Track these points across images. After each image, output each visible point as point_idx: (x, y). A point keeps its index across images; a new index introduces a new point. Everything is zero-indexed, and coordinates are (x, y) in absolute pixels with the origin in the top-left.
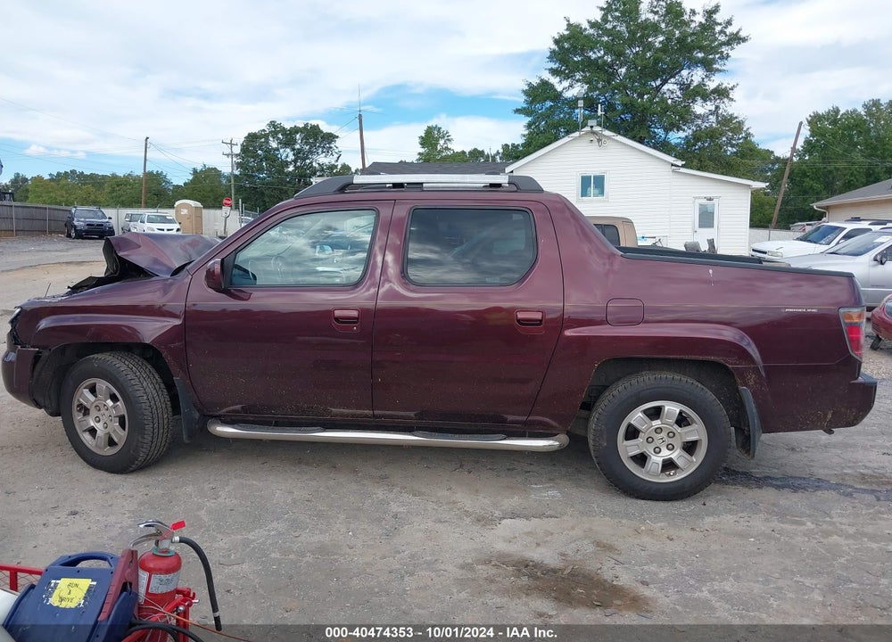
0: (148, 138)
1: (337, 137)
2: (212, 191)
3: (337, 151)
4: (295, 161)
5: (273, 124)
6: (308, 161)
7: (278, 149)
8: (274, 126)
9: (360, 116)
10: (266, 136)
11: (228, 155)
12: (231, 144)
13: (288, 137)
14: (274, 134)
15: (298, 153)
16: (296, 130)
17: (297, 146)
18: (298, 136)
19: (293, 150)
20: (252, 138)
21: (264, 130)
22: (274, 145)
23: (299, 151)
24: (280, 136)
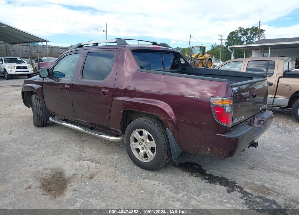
0: (191, 36)
1: (265, 31)
2: (217, 52)
3: (264, 36)
4: (247, 41)
5: (240, 28)
6: (252, 40)
7: (240, 37)
8: (241, 29)
9: (260, 22)
10: (237, 33)
11: (220, 40)
12: (222, 36)
13: (245, 32)
14: (240, 31)
15: (248, 38)
16: (248, 29)
17: (248, 35)
18: (249, 31)
19: (246, 37)
20: (232, 33)
21: (237, 30)
22: (240, 35)
23: (249, 37)
24: (242, 32)
